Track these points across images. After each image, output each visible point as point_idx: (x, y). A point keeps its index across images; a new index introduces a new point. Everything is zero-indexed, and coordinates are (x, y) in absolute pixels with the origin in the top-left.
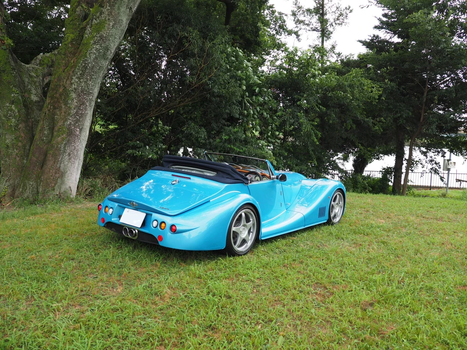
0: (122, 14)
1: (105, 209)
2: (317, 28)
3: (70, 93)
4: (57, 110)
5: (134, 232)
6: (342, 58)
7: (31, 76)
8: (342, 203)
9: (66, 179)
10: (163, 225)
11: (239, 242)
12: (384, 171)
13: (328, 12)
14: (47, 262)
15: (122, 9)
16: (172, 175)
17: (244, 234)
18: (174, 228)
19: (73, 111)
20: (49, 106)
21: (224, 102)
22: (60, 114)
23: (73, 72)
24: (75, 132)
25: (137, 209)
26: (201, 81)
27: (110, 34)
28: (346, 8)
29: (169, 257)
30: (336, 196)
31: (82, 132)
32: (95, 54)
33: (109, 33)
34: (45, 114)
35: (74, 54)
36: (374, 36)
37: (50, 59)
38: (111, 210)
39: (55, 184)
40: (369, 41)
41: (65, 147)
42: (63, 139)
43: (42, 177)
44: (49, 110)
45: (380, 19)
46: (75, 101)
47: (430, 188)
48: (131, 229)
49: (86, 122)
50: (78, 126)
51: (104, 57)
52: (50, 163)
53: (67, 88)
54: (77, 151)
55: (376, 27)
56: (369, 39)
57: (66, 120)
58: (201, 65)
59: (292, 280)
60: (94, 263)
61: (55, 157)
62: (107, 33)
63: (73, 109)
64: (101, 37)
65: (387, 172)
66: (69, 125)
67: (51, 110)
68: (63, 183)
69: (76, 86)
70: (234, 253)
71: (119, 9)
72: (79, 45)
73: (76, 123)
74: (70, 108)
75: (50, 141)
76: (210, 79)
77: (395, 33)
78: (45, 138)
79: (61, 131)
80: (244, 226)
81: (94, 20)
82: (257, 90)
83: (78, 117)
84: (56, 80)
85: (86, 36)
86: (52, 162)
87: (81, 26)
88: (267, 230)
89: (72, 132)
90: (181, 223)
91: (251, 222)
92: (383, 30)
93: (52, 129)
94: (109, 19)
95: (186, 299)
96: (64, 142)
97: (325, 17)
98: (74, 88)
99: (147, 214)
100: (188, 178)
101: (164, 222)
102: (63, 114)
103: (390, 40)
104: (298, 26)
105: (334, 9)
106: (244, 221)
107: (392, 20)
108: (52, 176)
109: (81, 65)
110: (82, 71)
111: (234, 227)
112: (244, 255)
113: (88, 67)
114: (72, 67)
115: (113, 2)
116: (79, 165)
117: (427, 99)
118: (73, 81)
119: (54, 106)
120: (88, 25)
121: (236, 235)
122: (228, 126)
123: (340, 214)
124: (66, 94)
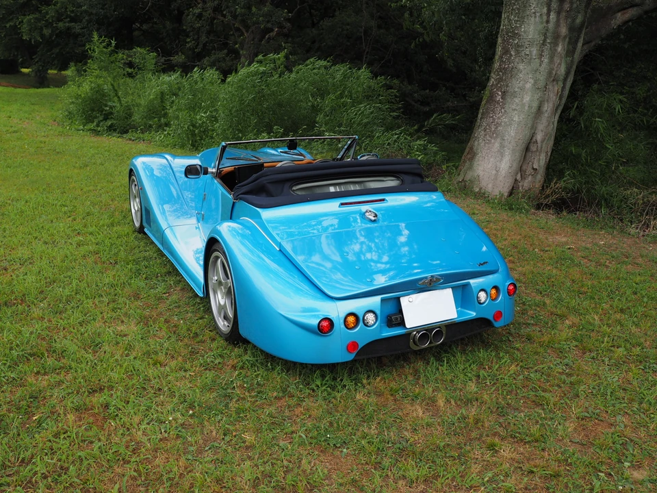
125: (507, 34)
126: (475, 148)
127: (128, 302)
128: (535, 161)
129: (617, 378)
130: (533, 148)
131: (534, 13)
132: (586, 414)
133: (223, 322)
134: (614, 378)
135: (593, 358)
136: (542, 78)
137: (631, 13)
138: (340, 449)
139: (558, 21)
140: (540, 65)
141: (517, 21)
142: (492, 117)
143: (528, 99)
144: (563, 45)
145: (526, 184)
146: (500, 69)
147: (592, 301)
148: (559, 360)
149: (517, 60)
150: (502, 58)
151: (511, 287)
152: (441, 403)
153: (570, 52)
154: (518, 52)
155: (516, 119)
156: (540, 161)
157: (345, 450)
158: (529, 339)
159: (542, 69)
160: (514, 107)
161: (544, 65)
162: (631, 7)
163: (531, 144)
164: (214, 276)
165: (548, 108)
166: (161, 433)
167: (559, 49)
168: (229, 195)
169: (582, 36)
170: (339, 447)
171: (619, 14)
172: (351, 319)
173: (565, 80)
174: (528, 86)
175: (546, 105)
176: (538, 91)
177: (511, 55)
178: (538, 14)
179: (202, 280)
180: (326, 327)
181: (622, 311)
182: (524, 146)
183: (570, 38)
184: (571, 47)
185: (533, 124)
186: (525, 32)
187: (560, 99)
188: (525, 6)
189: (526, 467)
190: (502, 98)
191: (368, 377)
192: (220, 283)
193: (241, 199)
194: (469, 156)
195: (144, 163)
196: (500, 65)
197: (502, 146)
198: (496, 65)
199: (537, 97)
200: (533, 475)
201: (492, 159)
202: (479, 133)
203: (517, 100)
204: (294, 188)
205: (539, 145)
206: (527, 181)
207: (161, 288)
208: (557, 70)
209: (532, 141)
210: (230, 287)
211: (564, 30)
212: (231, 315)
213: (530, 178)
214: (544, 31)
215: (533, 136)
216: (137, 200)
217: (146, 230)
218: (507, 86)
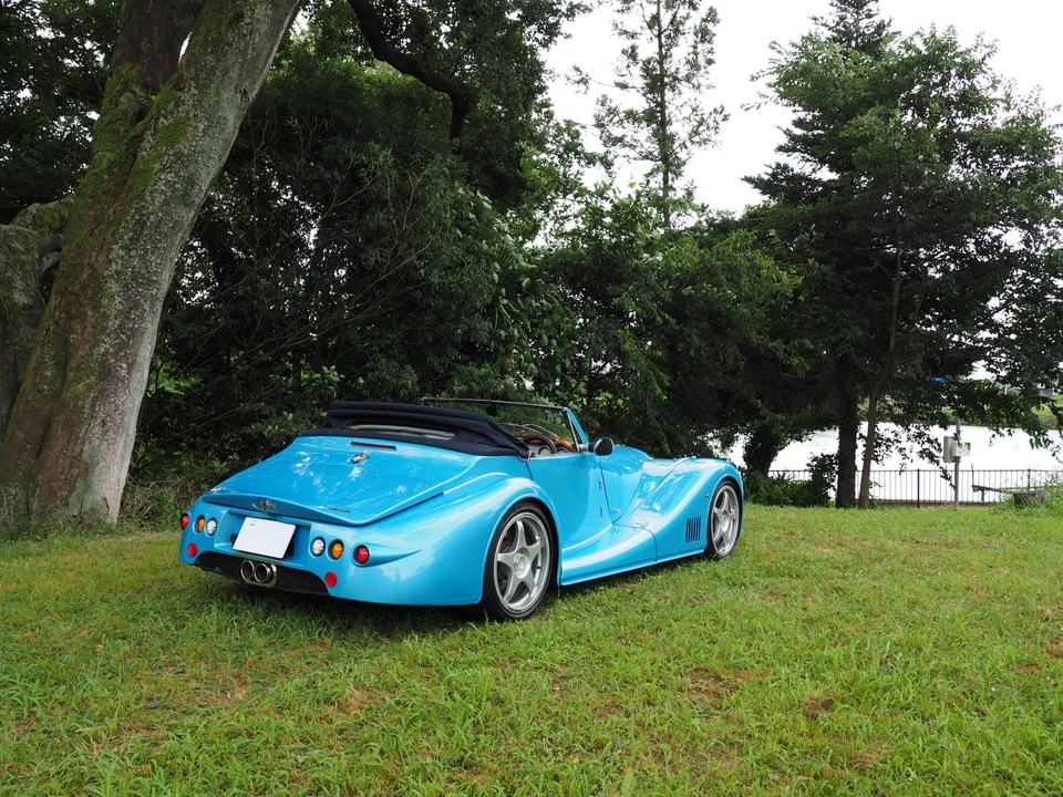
0: (225, 105)
1: (198, 523)
2: (651, 153)
3: (106, 282)
4: (75, 321)
5: (268, 570)
6: (711, 216)
7: (13, 251)
8: (734, 512)
9: (95, 480)
10: (337, 548)
11: (511, 589)
12: (815, 463)
13: (673, 119)
14: (61, 644)
15: (226, 95)
16: (353, 443)
17: (522, 572)
18: (362, 552)
19: (114, 324)
20: (57, 313)
21: (454, 308)
22: (83, 331)
23: (113, 234)
24: (116, 370)
25: (274, 517)
26: (402, 261)
27: (199, 149)
28: (715, 110)
29: (349, 627)
30: (722, 495)
31: (133, 371)
32: (163, 192)
33: (195, 146)
34: (48, 330)
35: (116, 196)
36: (778, 165)
37: (56, 215)
38: (212, 525)
39: (71, 492)
40: (767, 177)
41: (93, 406)
42: (89, 388)
43: (39, 477)
44: (56, 323)
45: (788, 133)
46: (118, 300)
47: (918, 504)
48: (259, 563)
49: (142, 349)
50: (124, 356)
51: (185, 199)
52: (57, 444)
53: (100, 271)
54: (123, 414)
55: (781, 149)
56: (767, 174)
57: (97, 344)
58: (399, 224)
59: (641, 663)
60: (174, 642)
61: (72, 429)
62: (191, 145)
63: (112, 318)
64: (179, 156)
65: (821, 465)
66: (103, 355)
67: (61, 323)
68: (88, 488)
69: (119, 267)
70: (501, 615)
71: (218, 93)
72: (128, 174)
73: (121, 349)
74: (105, 317)
75: (57, 394)
76: (420, 258)
77: (822, 162)
78: (45, 387)
79: (83, 369)
80: (522, 551)
81: (162, 119)
82: (526, 281)
83: (124, 337)
84: (72, 254)
85: (144, 153)
86: (62, 442)
87: (132, 133)
88: (573, 565)
89: (109, 371)
90: (379, 541)
91: (538, 543)
92: (797, 153)
93: (63, 367)
94: (195, 116)
95: (399, 708)
96: (92, 395)
97: (670, 130)
98: (116, 271)
99: (298, 527)
100: (390, 447)
101: (339, 542)
102: (89, 329)
103: (813, 176)
104: (610, 149)
105: (687, 111)
106: (522, 541)
107: (816, 132)
108: (61, 473)
109: (133, 217)
110: (135, 232)
111: (501, 552)
112: (525, 618)
113: (148, 224)
114: (110, 226)
115: (204, 79)
116: (125, 447)
117: (900, 301)
118: (113, 255)
119: (68, 313)
120: (149, 129)
121: (504, 571)
122: (466, 363)
123: (732, 535)
124: (96, 285)
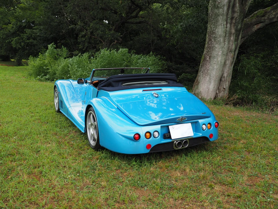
125: (210, 33)
126: (199, 80)
127: (52, 136)
128: (224, 85)
129: (264, 162)
130: (223, 79)
131: (221, 24)
132: (252, 175)
133: (93, 142)
134: (263, 162)
135: (253, 155)
136: (225, 50)
137: (260, 26)
138: (144, 188)
139: (231, 27)
140: (224, 45)
141: (214, 27)
142: (205, 67)
143: (220, 59)
144: (233, 37)
145: (221, 95)
146: (208, 47)
147: (252, 134)
148: (238, 156)
149: (215, 43)
150: (209, 42)
151: (216, 124)
152: (188, 170)
153: (236, 40)
154: (215, 40)
155: (215, 67)
156: (226, 85)
157: (146, 188)
158: (225, 148)
159: (225, 47)
160: (214, 62)
161: (226, 45)
162: (260, 23)
163: (222, 78)
164: (89, 123)
165: (228, 63)
166: (65, 182)
167: (232, 38)
168: (96, 89)
169: (241, 33)
170: (143, 187)
171: (256, 26)
172: (148, 134)
173: (235, 51)
174: (220, 53)
175: (228, 62)
176: (224, 56)
177: (212, 41)
178: (222, 25)
179: (84, 126)
180: (137, 137)
181: (264, 138)
182: (219, 78)
183: (236, 34)
184: (236, 38)
185: (223, 69)
186: (217, 32)
187: (233, 59)
188: (217, 22)
189: (226, 193)
190: (209, 59)
191: (156, 162)
192: (92, 124)
193: (101, 89)
194: (196, 84)
195: (60, 83)
196: (208, 46)
197: (210, 79)
198: (206, 46)
199: (223, 58)
200: (230, 197)
201: (206, 84)
202: (200, 74)
203: (215, 60)
204: (123, 85)
205: (226, 78)
206: (221, 93)
207: (66, 131)
208: (231, 47)
209: (223, 77)
210: (96, 125)
211: (233, 31)
212: (96, 137)
213: (222, 92)
214: (225, 31)
215: (223, 75)
216: (57, 98)
217: (60, 110)
218: (211, 54)
